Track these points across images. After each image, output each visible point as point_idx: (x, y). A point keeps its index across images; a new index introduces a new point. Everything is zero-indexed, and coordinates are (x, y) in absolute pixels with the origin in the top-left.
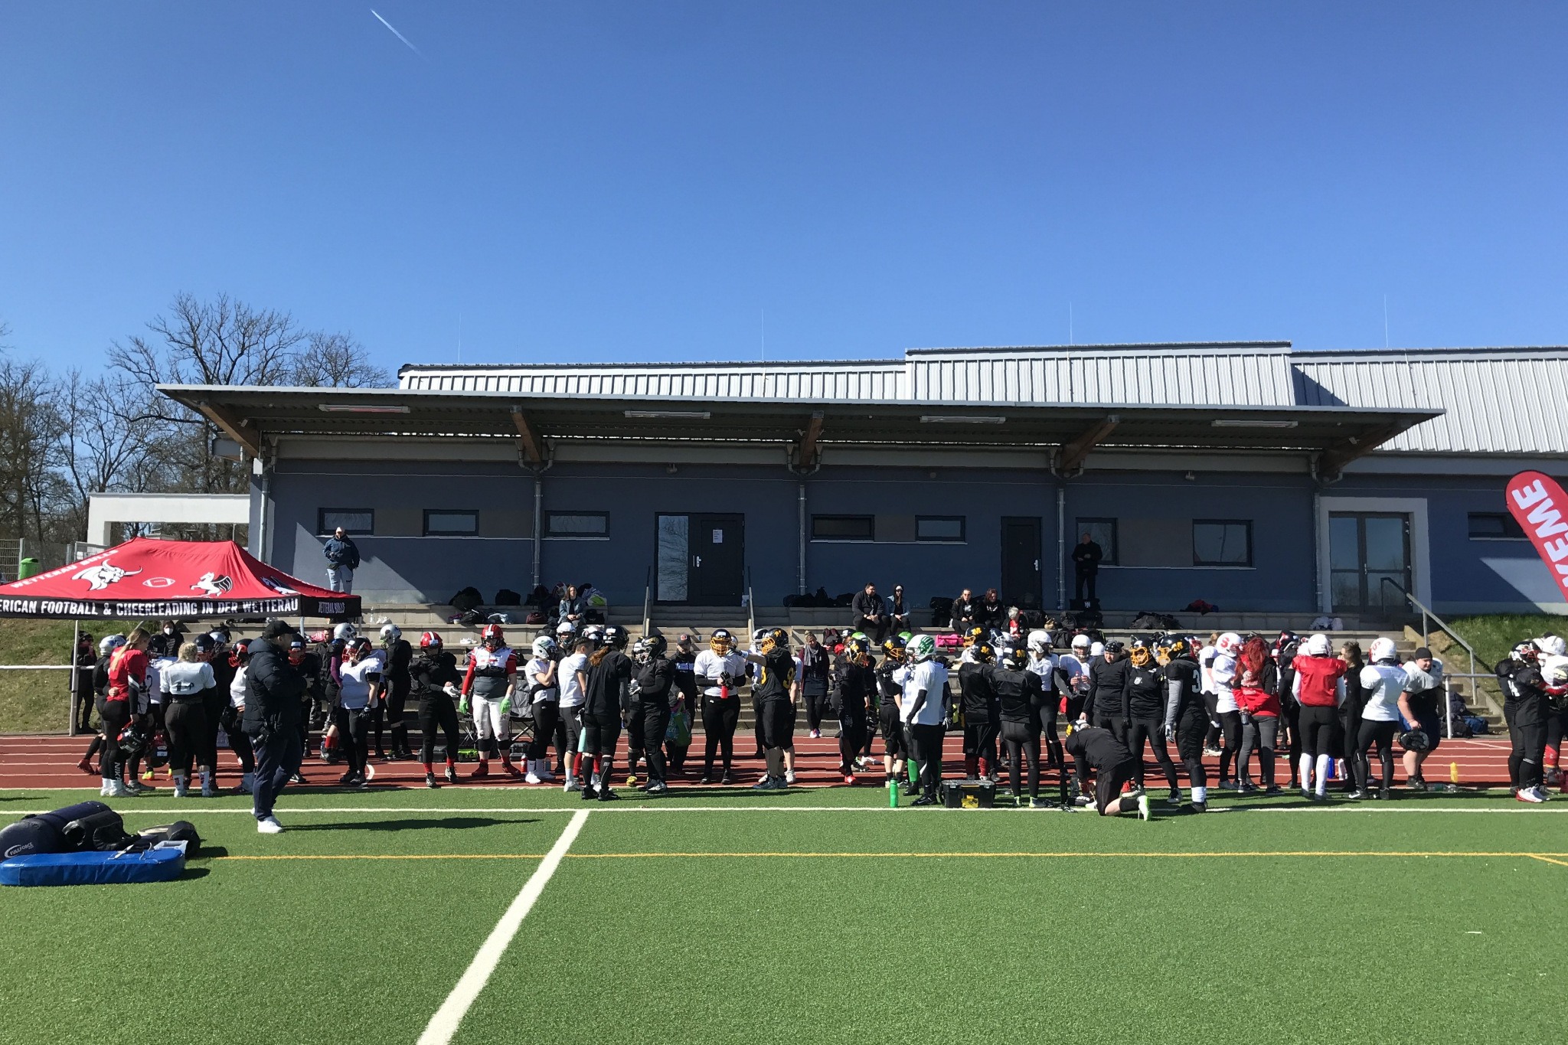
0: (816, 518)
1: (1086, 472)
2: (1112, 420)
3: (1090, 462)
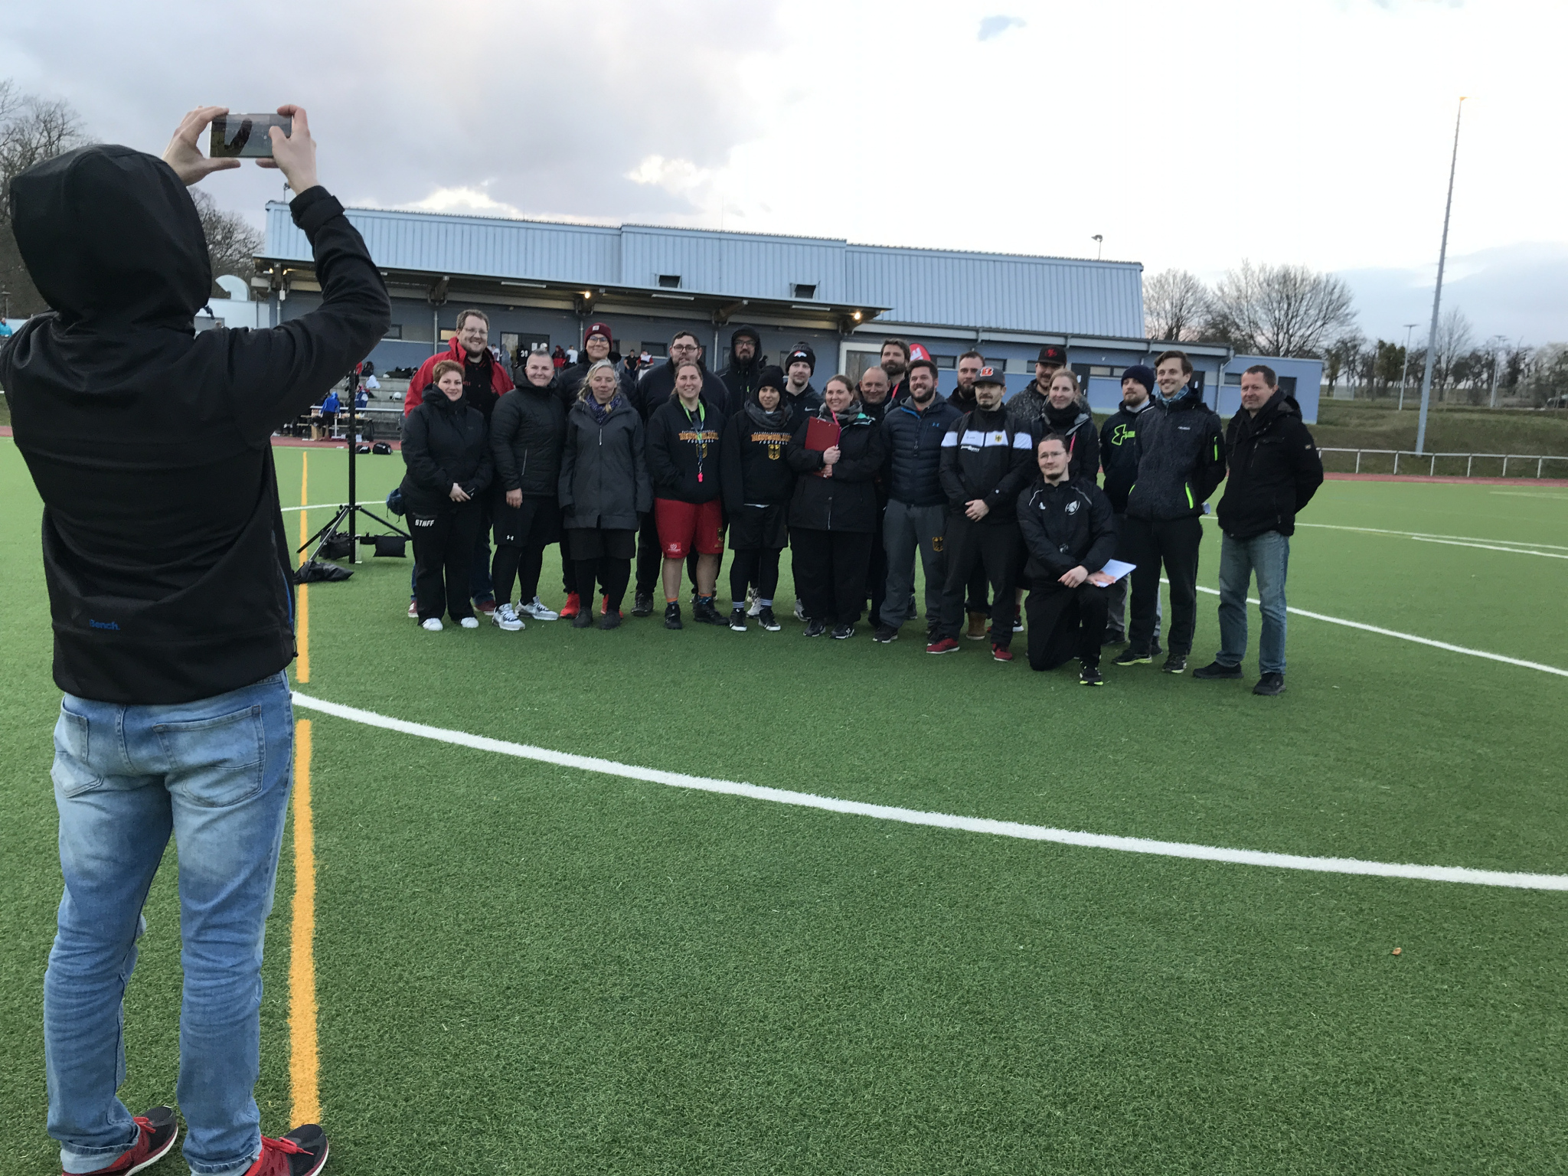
1: (730, 323)
2: (745, 302)
3: (732, 319)
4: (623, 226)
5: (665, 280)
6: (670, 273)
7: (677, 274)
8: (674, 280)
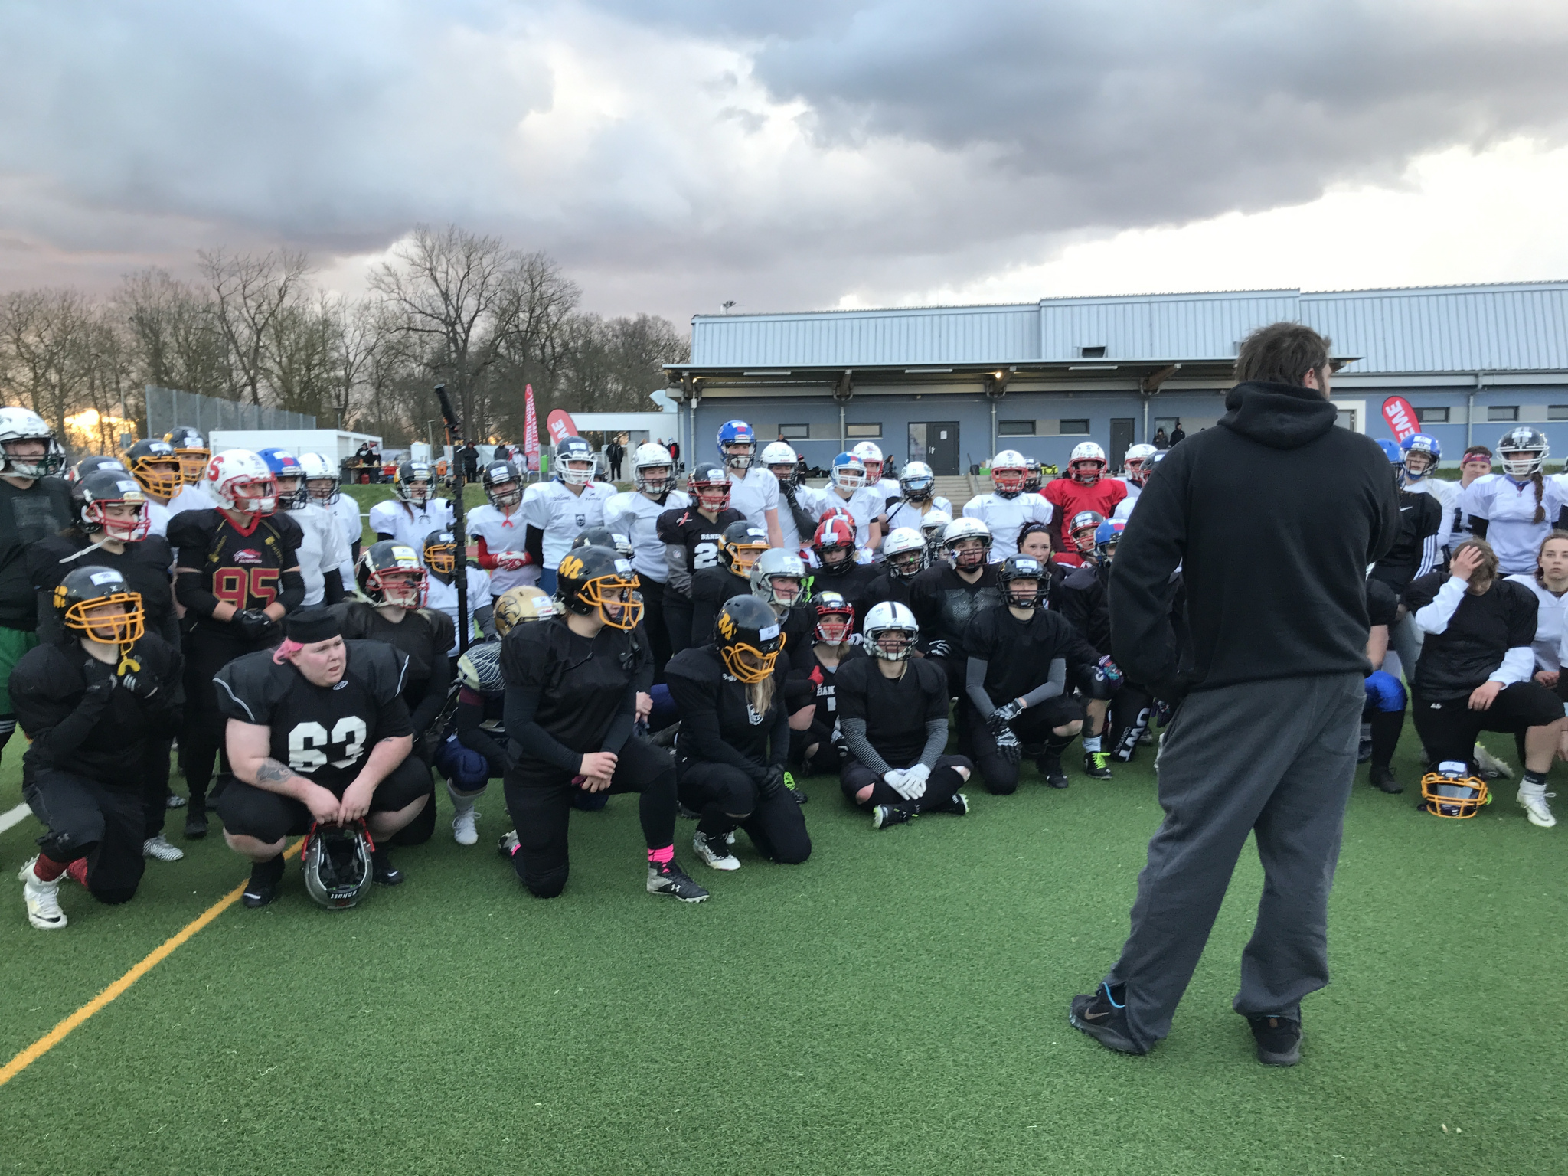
0: (1001, 423)
1: (1162, 391)
2: (1178, 366)
3: (1164, 386)
4: (1042, 300)
5: (1087, 351)
6: (1094, 344)
7: (1102, 344)
8: (1100, 351)
